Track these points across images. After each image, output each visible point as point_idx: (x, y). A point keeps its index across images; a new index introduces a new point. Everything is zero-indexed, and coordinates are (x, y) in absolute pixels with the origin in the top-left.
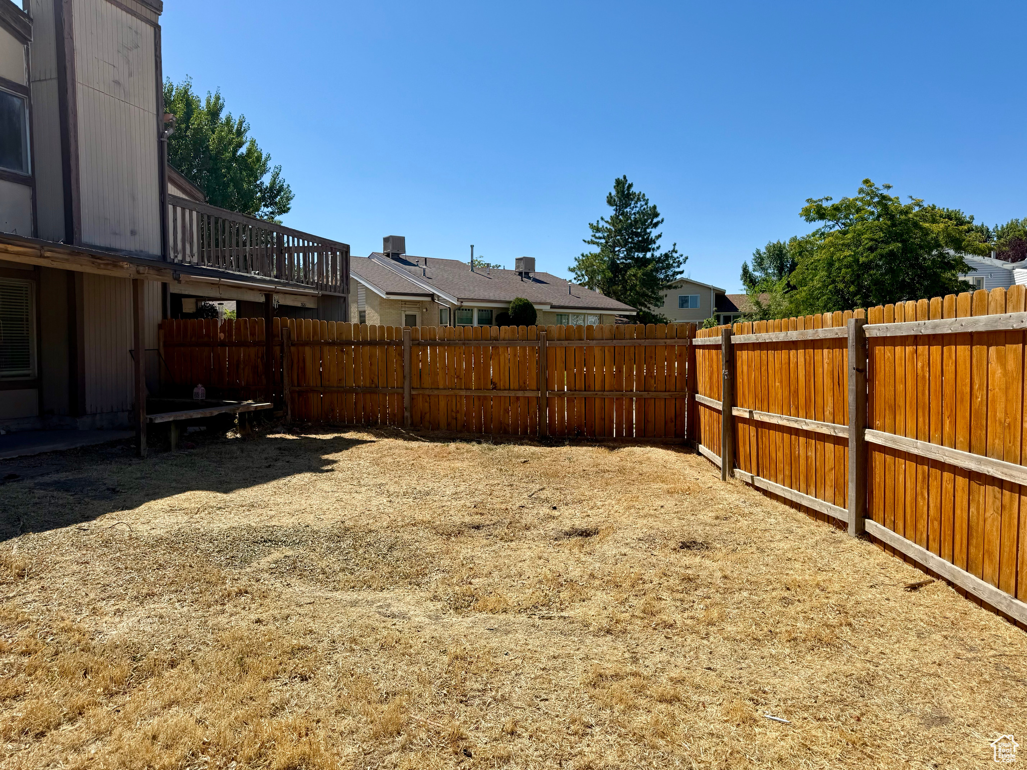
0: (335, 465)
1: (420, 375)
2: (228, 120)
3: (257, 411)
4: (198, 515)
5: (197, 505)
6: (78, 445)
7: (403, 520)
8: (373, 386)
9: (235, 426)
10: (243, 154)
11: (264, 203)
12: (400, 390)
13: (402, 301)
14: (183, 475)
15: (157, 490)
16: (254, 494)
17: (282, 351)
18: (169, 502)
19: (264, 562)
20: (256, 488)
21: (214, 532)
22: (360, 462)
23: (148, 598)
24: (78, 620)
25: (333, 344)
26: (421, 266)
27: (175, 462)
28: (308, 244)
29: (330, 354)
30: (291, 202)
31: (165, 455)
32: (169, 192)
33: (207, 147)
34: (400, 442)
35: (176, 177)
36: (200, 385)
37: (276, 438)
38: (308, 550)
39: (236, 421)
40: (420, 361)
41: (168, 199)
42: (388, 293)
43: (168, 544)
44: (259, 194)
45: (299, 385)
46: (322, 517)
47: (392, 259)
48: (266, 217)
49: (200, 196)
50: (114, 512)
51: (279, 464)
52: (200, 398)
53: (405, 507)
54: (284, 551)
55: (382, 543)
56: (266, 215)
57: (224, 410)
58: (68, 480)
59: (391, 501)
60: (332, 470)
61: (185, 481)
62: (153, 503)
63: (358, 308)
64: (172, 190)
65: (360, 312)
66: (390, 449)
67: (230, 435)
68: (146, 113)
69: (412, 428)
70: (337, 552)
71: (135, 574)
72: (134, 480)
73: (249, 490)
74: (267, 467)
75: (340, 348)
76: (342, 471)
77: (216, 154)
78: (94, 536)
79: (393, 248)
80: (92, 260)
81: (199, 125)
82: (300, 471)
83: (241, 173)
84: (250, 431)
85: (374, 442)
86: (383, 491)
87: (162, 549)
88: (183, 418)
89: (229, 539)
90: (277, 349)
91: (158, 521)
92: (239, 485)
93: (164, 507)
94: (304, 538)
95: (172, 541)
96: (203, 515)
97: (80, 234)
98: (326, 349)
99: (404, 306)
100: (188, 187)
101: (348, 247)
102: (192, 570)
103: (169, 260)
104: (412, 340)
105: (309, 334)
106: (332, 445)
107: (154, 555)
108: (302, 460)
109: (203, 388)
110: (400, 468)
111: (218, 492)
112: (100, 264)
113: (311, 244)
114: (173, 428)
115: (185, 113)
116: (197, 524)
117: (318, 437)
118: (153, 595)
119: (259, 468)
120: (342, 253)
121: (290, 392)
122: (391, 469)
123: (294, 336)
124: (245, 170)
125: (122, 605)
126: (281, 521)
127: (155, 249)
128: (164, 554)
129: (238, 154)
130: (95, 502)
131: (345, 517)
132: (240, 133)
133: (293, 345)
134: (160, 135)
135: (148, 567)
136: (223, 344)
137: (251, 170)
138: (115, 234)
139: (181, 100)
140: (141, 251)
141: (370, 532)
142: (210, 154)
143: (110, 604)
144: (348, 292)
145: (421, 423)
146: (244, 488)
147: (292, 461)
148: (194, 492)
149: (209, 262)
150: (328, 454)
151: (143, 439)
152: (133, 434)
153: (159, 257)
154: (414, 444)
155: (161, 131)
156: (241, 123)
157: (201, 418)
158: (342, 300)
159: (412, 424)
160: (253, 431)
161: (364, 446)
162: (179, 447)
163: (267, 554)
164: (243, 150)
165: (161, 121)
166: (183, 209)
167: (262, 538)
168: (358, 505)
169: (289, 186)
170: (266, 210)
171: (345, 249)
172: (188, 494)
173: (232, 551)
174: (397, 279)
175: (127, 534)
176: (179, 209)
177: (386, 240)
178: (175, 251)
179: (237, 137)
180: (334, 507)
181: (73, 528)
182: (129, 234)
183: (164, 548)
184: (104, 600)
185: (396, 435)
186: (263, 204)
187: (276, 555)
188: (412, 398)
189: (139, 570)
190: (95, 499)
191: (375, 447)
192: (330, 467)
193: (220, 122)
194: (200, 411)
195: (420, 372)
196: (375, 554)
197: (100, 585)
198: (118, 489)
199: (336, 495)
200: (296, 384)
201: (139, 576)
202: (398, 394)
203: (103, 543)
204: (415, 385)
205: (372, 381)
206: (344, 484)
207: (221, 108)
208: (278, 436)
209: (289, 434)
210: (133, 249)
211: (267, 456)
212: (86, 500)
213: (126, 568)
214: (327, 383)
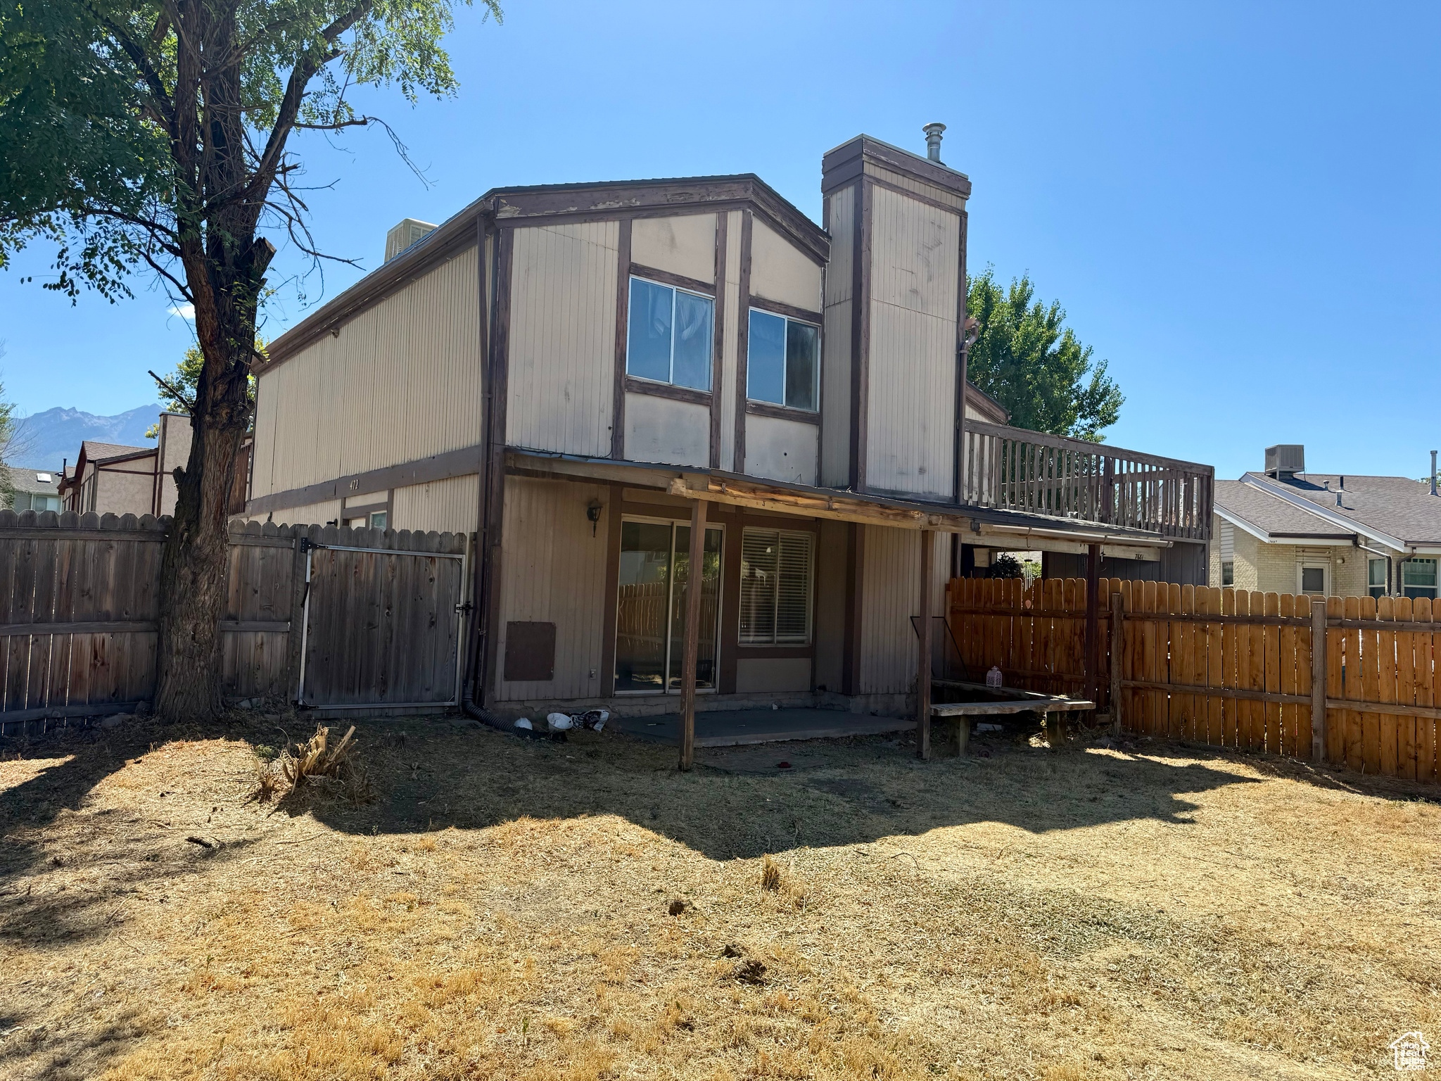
0: (1195, 813)
1: (1344, 678)
2: (1037, 311)
3: (1073, 713)
4: (1000, 861)
5: (998, 845)
6: (851, 733)
7: (1329, 937)
8: (1256, 688)
9: (1041, 729)
10: (1055, 351)
11: (1081, 413)
12: (1305, 700)
13: (1297, 546)
14: (977, 794)
15: (946, 813)
16: (1075, 841)
17: (1110, 627)
18: (961, 833)
19: (1101, 957)
20: (1077, 832)
21: (1024, 892)
22: (1237, 814)
23: (945, 976)
24: (863, 987)
25: (1189, 619)
26: (1332, 490)
27: (966, 775)
28: (1150, 468)
29: (1183, 635)
30: (1120, 408)
31: (952, 760)
32: (967, 416)
33: (1009, 348)
34: (1305, 787)
35: (972, 395)
36: (995, 668)
37: (1100, 756)
38: (1166, 953)
39: (1043, 723)
40: (1343, 653)
41: (964, 425)
42: (1272, 535)
43: (965, 898)
44: (1075, 401)
45: (1133, 678)
46: (1184, 900)
47: (1280, 480)
48: (1083, 433)
49: (1001, 415)
50: (896, 835)
51: (1109, 798)
52: (995, 686)
53: (1330, 911)
54: (1128, 946)
55: (1293, 971)
56: (1083, 429)
57: (1028, 706)
58: (843, 780)
59: (1300, 895)
60: (1192, 821)
61: (980, 805)
62: (941, 830)
63: (1220, 557)
64: (970, 413)
65: (1224, 564)
66: (1290, 797)
67: (1034, 742)
68: (945, 322)
69: (1328, 765)
70: (1213, 968)
71: (926, 936)
72: (917, 793)
73: (1069, 833)
74: (1091, 801)
75: (1199, 625)
76: (1208, 825)
77: (1020, 356)
78: (876, 865)
79: (1282, 464)
80: (880, 510)
81: (1000, 322)
82: (1141, 816)
83: (1052, 377)
84: (1062, 740)
85: (1259, 781)
86: (1283, 872)
87: (957, 905)
88: (976, 713)
89: (1046, 908)
90: (1103, 623)
91: (949, 859)
92: (1053, 823)
93: (956, 840)
94: (1159, 932)
95: (971, 895)
96: (1007, 861)
97: (865, 477)
98: (1177, 627)
99: (1301, 554)
100: (985, 404)
101: (1211, 469)
102: (999, 946)
103: (962, 503)
104: (1329, 618)
105: (1152, 603)
106: (1187, 777)
107: (948, 911)
108: (1142, 797)
109: (999, 672)
110: (1310, 835)
111: (1026, 828)
112: (888, 515)
113: (1154, 469)
114: (962, 724)
115: (983, 310)
116: (1000, 875)
117: (1166, 761)
118: (951, 973)
119: (1080, 800)
120: (1201, 479)
121: (1121, 688)
122: (1295, 835)
123: (1129, 606)
124: (1057, 372)
125: (915, 978)
126: (1120, 894)
127: (946, 490)
128: (961, 913)
129: (1049, 352)
130: (874, 817)
131: (1221, 908)
132: (1051, 324)
133: (1126, 618)
134: (960, 346)
135: (942, 928)
136: (1027, 614)
137: (1066, 370)
138: (902, 473)
139: (980, 295)
140: (930, 493)
141: (1270, 944)
142: (1012, 357)
143: (899, 973)
144: (1210, 535)
145: (1345, 758)
146: (1061, 829)
147: (1126, 795)
148: (993, 823)
149: (1012, 502)
150: (1183, 792)
151: (926, 736)
152: (913, 725)
153: (950, 498)
154: (1335, 795)
155: (961, 341)
156: (1054, 312)
157: (998, 715)
158: (1200, 549)
159: (1327, 758)
160: (1067, 740)
161: (1241, 786)
162: (969, 752)
163: (1102, 944)
164: (1055, 347)
165: (962, 329)
166: (982, 436)
167: (1094, 917)
168: (1242, 889)
169: (1117, 386)
170: (1083, 422)
171: (1207, 474)
172: (986, 824)
173: (1051, 929)
174: (1289, 511)
175: (913, 872)
176: (977, 437)
177: (1270, 452)
178: (970, 490)
179: (1048, 330)
180: (1201, 887)
181: (851, 848)
182: (916, 472)
183: (960, 904)
184: (892, 965)
185: (1298, 774)
186: (1079, 414)
187: (1116, 950)
188: (1327, 714)
189: (931, 931)
190: (872, 812)
191: (1261, 790)
192: (1186, 815)
193: (1027, 314)
194: (997, 704)
195: (1344, 672)
196: (1282, 986)
197: (886, 942)
198: (898, 803)
199: (1203, 865)
200: (1130, 676)
201: (931, 940)
202: (1300, 705)
203: (886, 879)
204: (1332, 692)
205: (1254, 680)
206: (1214, 849)
207: (1029, 296)
208: (1103, 752)
209: (1118, 751)
210: (920, 491)
211: (1090, 782)
212: (864, 811)
213: (916, 924)
214: (1178, 678)
